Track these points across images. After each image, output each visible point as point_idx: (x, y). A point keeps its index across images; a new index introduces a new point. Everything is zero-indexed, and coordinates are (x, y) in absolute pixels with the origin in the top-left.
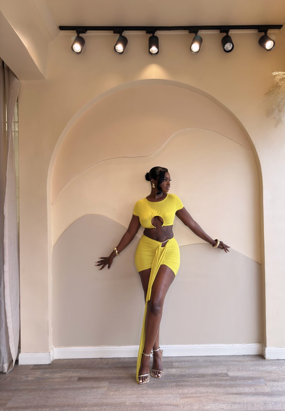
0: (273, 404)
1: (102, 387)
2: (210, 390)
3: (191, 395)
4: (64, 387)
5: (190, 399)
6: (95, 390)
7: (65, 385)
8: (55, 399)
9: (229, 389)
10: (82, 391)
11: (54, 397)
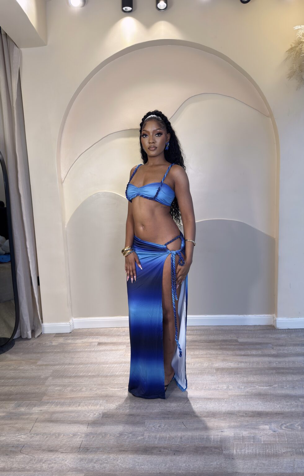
0: (277, 363)
1: (120, 350)
2: (220, 352)
3: (202, 356)
4: (86, 350)
5: (200, 359)
6: (114, 352)
7: (86, 348)
8: (79, 359)
9: (237, 352)
10: (102, 353)
11: (78, 358)
